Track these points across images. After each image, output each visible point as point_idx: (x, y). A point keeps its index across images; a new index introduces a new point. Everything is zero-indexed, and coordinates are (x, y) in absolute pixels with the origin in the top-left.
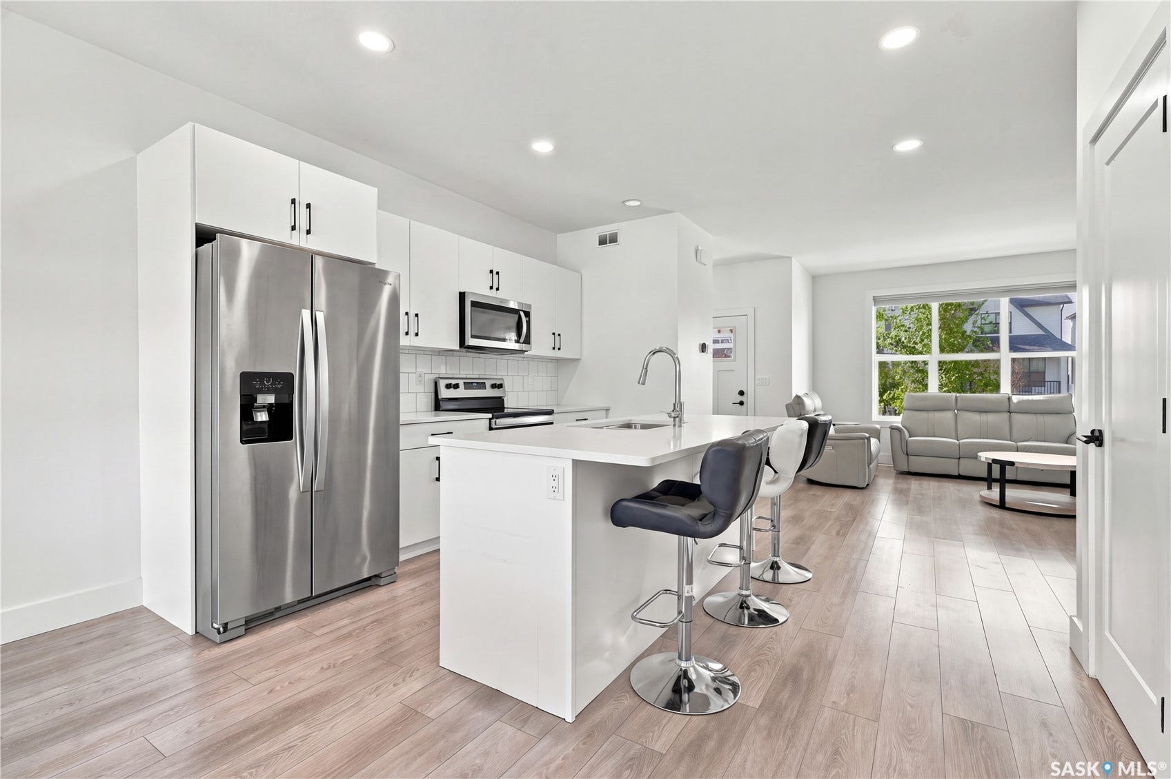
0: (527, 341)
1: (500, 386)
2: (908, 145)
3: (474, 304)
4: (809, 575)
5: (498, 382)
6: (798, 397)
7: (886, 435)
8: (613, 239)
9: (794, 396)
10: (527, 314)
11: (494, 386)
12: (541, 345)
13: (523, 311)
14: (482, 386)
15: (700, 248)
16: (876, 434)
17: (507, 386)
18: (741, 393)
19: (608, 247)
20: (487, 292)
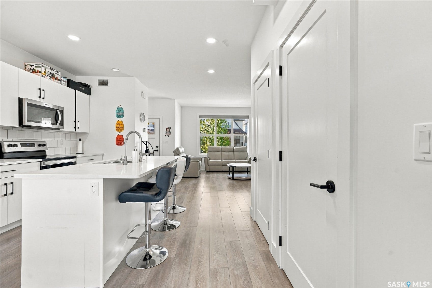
0: (62, 124)
1: (44, 145)
2: (211, 71)
3: (28, 104)
4: (185, 209)
5: (43, 143)
6: (177, 148)
7: (203, 160)
8: (105, 83)
9: (176, 148)
10: (61, 112)
11: (40, 145)
12: (68, 126)
13: (59, 110)
14: (33, 145)
15: (143, 92)
16: (200, 159)
17: (48, 145)
18: (157, 147)
19: (103, 86)
20: (38, 99)
